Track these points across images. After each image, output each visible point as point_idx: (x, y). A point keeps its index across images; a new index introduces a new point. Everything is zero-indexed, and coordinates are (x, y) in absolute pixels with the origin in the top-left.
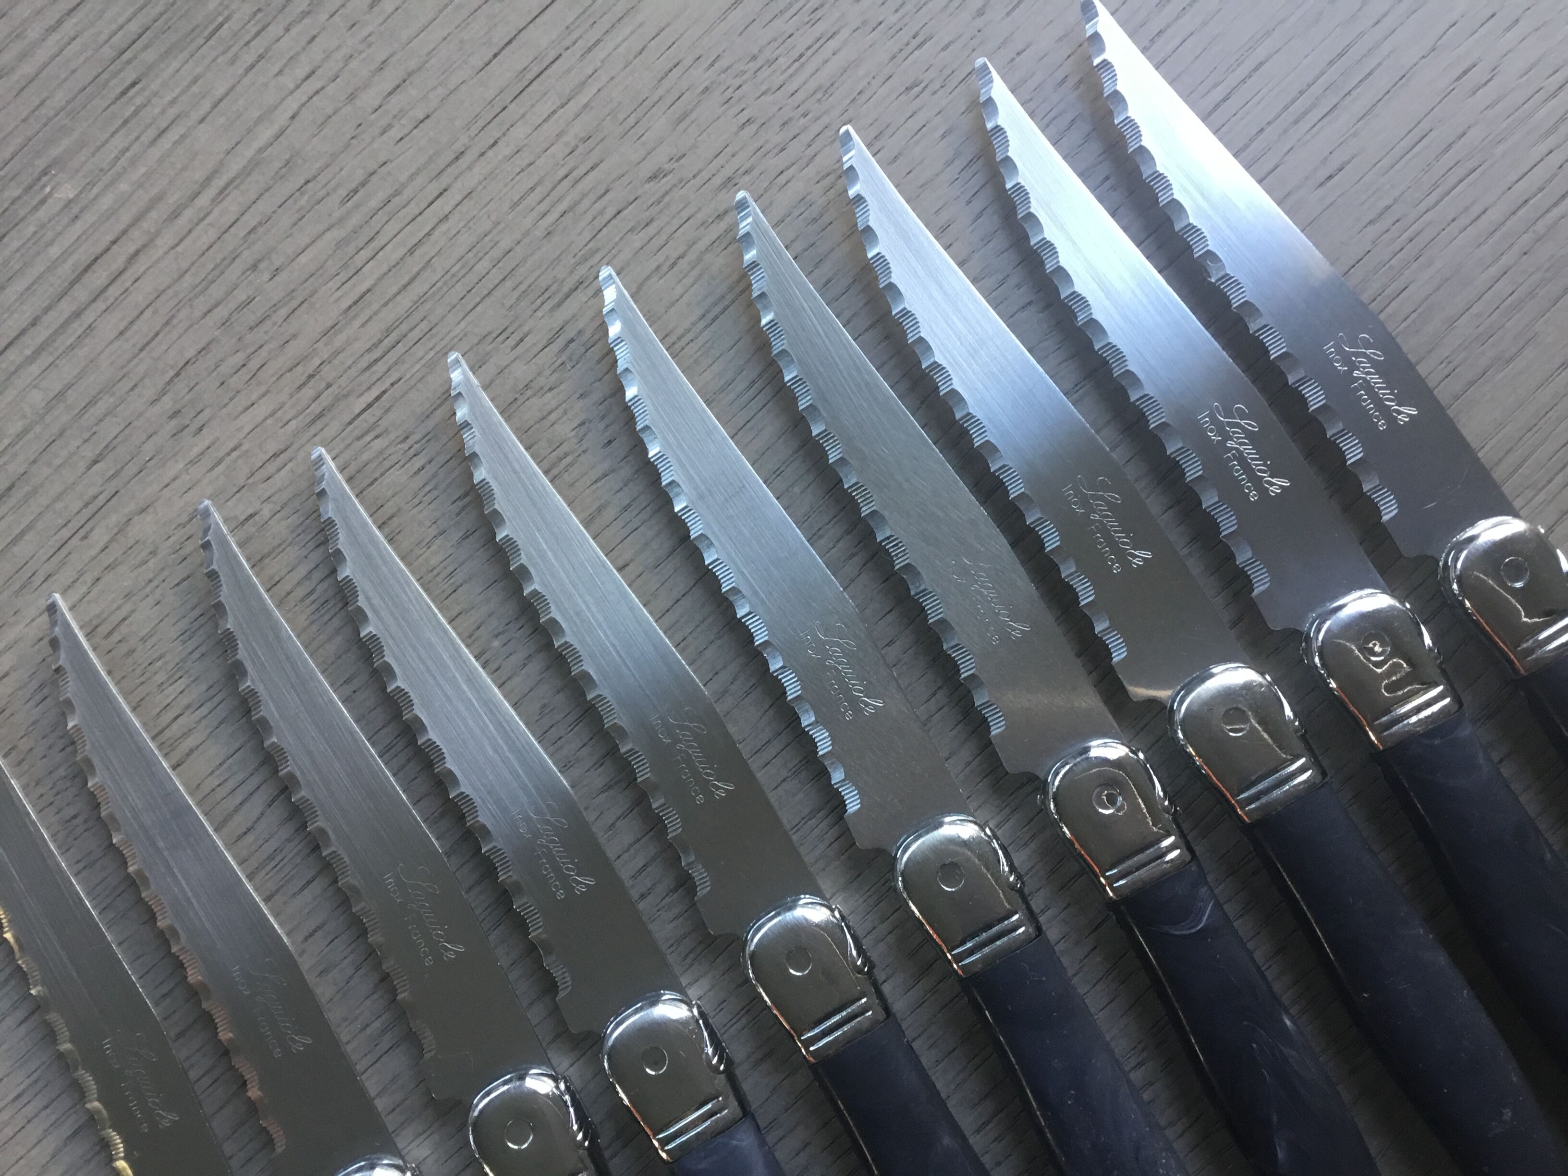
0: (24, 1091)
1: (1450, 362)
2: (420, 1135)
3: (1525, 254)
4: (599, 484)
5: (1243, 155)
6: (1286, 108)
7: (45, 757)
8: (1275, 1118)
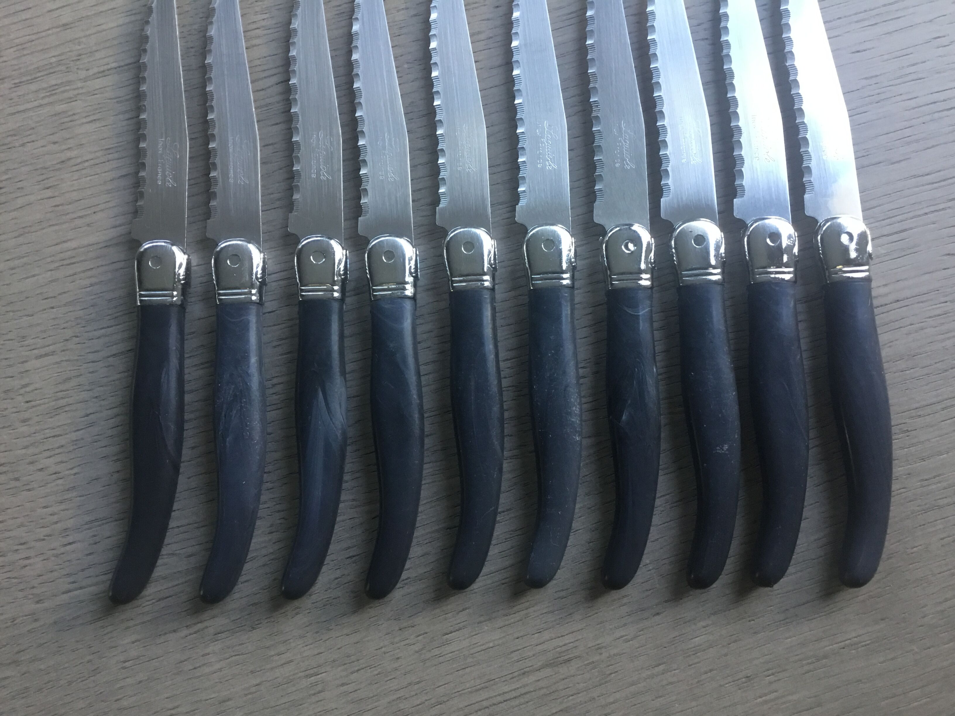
0: (113, 148)
1: (868, 151)
2: (272, 248)
3: (924, 123)
4: (484, 22)
5: (827, 24)
6: (856, 14)
7: (192, 17)
8: (629, 402)
